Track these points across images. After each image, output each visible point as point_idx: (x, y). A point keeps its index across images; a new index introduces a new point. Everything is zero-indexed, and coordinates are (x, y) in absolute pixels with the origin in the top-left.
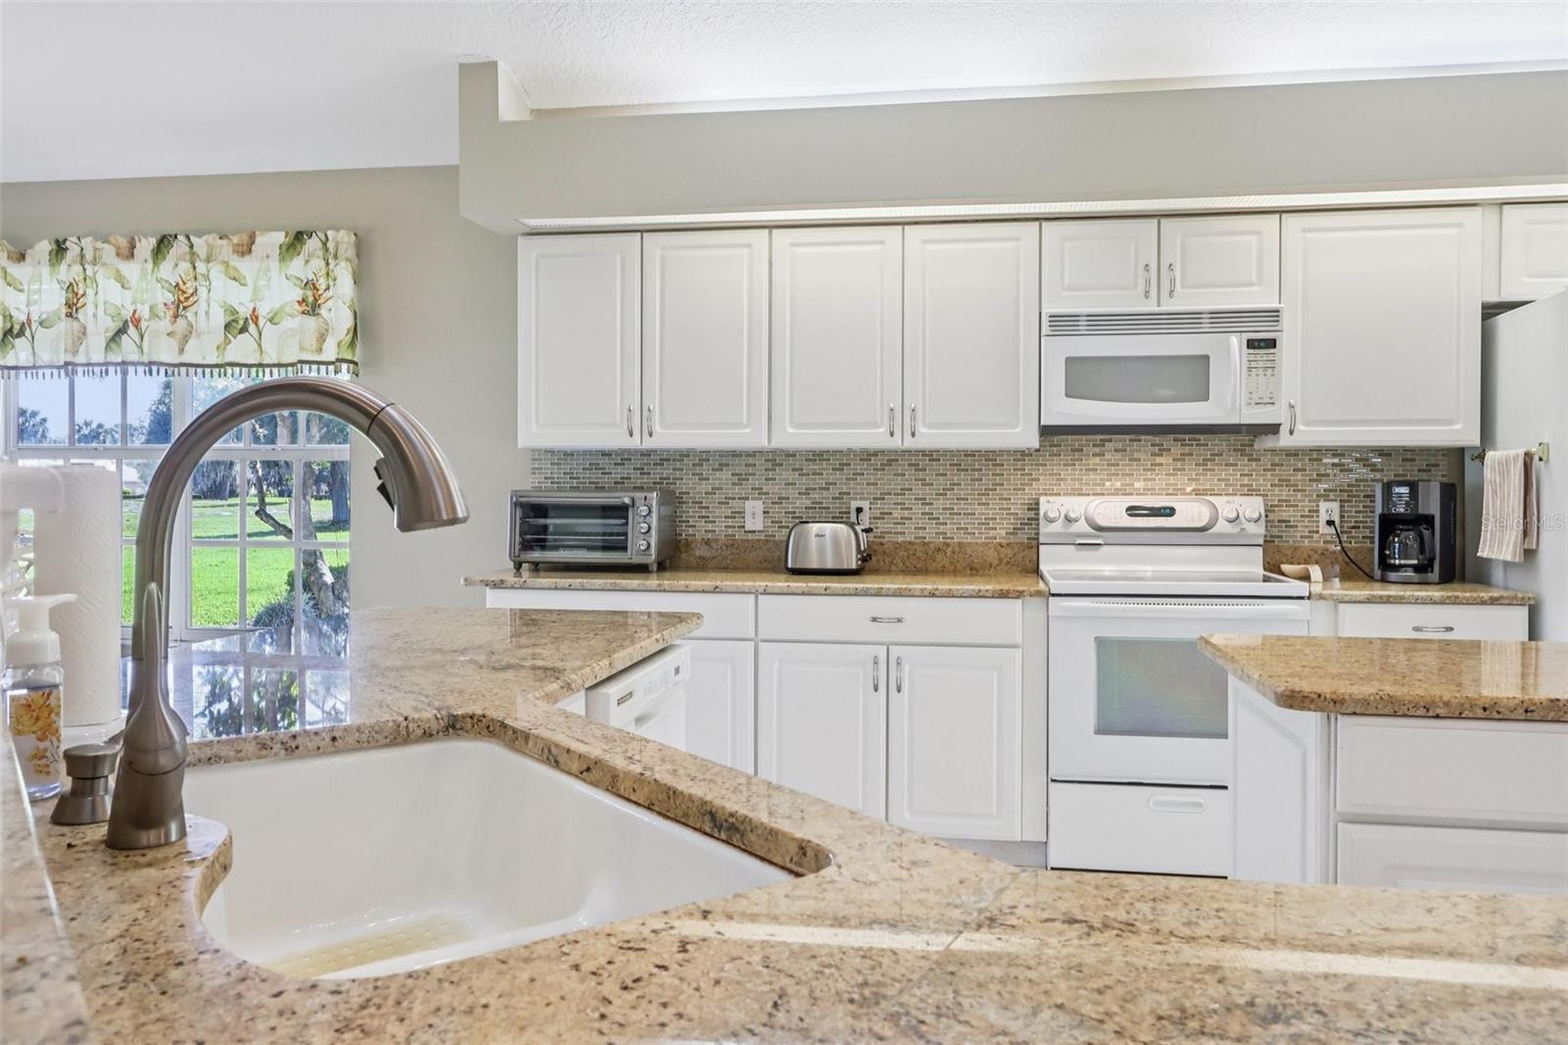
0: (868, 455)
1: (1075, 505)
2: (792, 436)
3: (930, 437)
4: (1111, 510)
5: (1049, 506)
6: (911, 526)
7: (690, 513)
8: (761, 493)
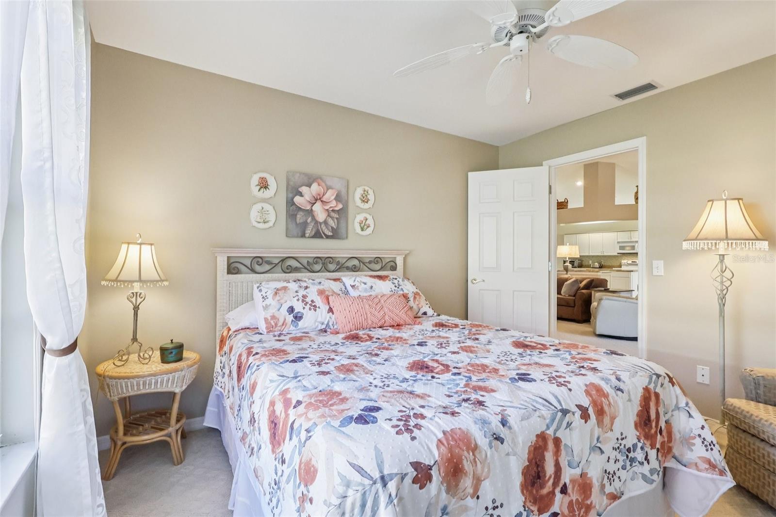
0: (598, 256)
1: (625, 261)
2: (591, 254)
3: (605, 254)
4: (630, 262)
5: (622, 262)
6: (608, 263)
7: (583, 262)
8: (591, 260)
